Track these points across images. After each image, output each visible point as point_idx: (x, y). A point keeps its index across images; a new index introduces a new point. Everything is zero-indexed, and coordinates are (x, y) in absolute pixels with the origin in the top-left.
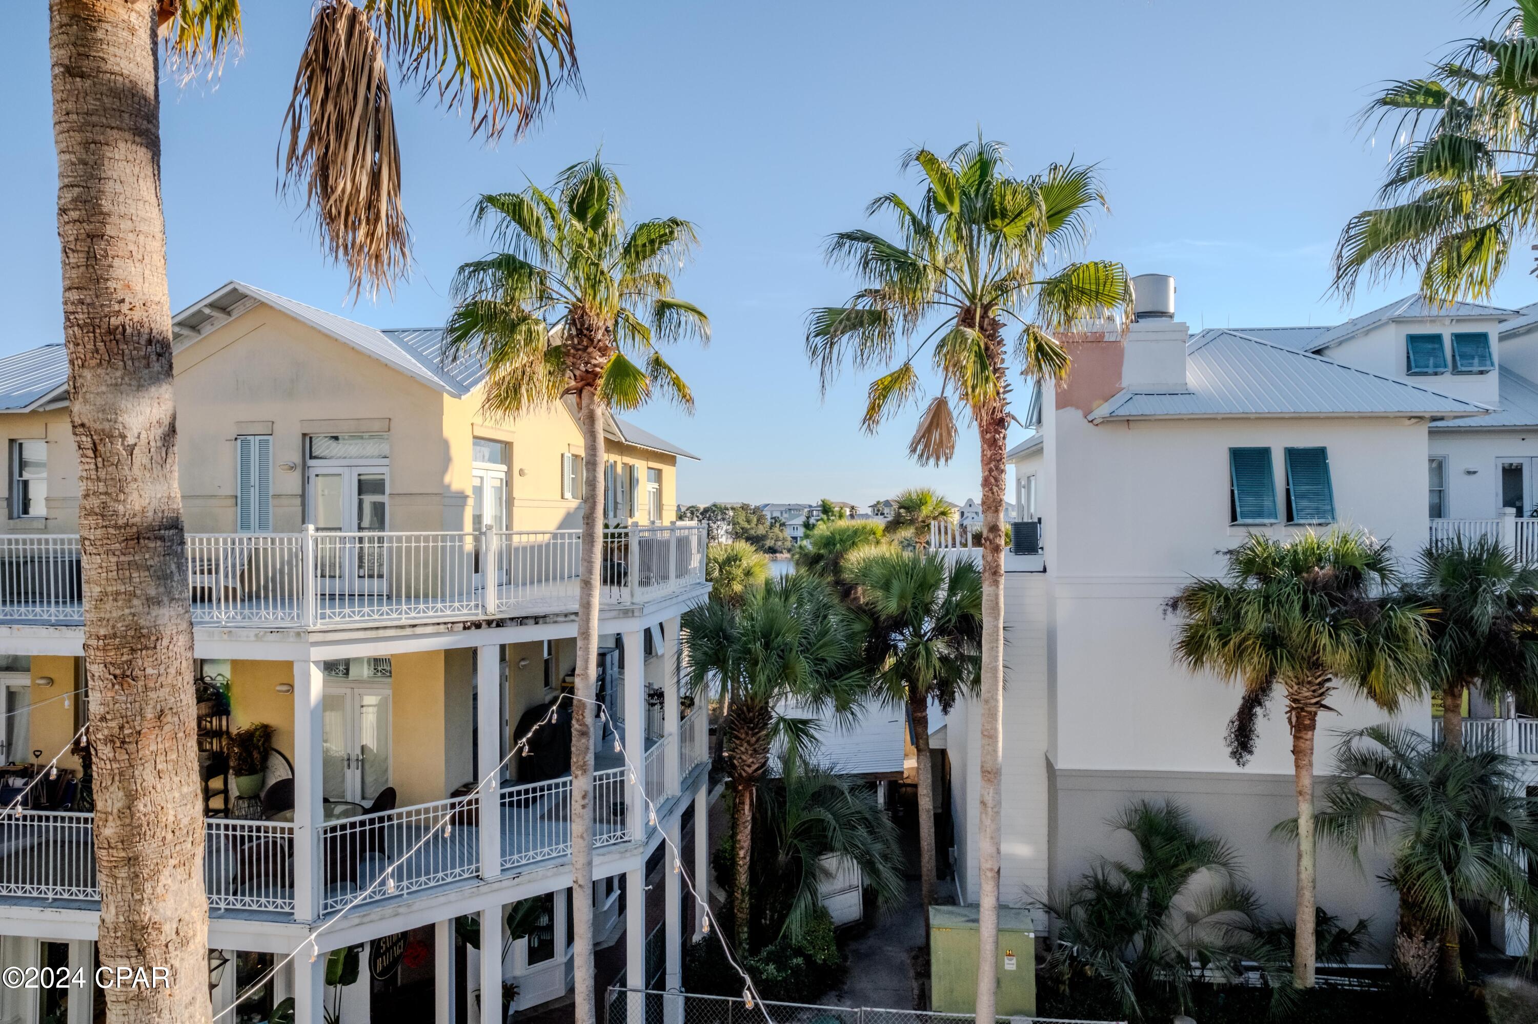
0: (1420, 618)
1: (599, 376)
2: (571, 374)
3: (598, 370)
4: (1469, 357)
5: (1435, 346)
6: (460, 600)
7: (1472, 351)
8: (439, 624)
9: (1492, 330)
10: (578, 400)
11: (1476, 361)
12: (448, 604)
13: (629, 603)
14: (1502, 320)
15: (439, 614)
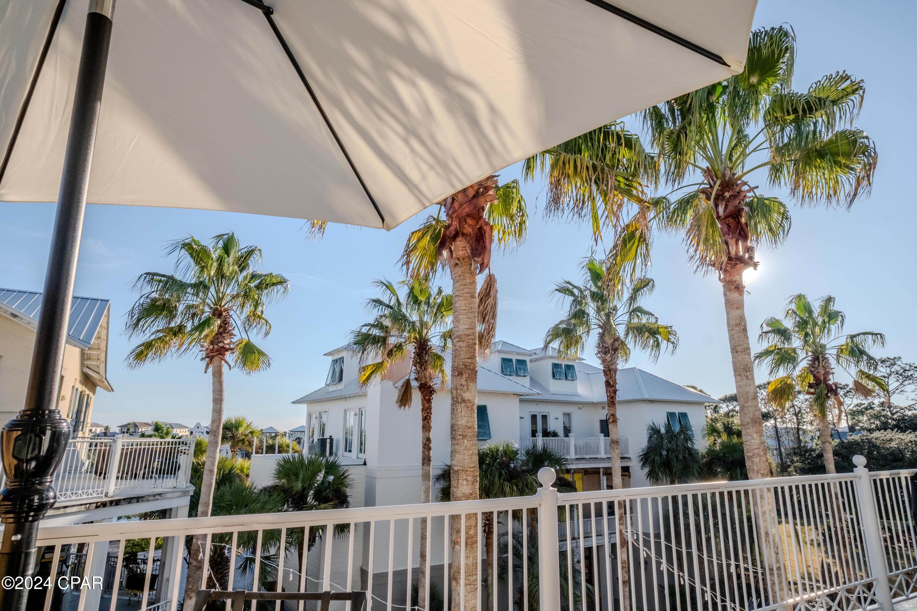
1: (227, 350)
2: (211, 347)
3: (227, 346)
4: (520, 369)
5: (510, 364)
6: (93, 488)
7: (521, 367)
8: (81, 505)
9: (527, 359)
10: (209, 362)
11: (522, 371)
12: (85, 491)
13: (185, 487)
14: (530, 356)
15: (79, 498)
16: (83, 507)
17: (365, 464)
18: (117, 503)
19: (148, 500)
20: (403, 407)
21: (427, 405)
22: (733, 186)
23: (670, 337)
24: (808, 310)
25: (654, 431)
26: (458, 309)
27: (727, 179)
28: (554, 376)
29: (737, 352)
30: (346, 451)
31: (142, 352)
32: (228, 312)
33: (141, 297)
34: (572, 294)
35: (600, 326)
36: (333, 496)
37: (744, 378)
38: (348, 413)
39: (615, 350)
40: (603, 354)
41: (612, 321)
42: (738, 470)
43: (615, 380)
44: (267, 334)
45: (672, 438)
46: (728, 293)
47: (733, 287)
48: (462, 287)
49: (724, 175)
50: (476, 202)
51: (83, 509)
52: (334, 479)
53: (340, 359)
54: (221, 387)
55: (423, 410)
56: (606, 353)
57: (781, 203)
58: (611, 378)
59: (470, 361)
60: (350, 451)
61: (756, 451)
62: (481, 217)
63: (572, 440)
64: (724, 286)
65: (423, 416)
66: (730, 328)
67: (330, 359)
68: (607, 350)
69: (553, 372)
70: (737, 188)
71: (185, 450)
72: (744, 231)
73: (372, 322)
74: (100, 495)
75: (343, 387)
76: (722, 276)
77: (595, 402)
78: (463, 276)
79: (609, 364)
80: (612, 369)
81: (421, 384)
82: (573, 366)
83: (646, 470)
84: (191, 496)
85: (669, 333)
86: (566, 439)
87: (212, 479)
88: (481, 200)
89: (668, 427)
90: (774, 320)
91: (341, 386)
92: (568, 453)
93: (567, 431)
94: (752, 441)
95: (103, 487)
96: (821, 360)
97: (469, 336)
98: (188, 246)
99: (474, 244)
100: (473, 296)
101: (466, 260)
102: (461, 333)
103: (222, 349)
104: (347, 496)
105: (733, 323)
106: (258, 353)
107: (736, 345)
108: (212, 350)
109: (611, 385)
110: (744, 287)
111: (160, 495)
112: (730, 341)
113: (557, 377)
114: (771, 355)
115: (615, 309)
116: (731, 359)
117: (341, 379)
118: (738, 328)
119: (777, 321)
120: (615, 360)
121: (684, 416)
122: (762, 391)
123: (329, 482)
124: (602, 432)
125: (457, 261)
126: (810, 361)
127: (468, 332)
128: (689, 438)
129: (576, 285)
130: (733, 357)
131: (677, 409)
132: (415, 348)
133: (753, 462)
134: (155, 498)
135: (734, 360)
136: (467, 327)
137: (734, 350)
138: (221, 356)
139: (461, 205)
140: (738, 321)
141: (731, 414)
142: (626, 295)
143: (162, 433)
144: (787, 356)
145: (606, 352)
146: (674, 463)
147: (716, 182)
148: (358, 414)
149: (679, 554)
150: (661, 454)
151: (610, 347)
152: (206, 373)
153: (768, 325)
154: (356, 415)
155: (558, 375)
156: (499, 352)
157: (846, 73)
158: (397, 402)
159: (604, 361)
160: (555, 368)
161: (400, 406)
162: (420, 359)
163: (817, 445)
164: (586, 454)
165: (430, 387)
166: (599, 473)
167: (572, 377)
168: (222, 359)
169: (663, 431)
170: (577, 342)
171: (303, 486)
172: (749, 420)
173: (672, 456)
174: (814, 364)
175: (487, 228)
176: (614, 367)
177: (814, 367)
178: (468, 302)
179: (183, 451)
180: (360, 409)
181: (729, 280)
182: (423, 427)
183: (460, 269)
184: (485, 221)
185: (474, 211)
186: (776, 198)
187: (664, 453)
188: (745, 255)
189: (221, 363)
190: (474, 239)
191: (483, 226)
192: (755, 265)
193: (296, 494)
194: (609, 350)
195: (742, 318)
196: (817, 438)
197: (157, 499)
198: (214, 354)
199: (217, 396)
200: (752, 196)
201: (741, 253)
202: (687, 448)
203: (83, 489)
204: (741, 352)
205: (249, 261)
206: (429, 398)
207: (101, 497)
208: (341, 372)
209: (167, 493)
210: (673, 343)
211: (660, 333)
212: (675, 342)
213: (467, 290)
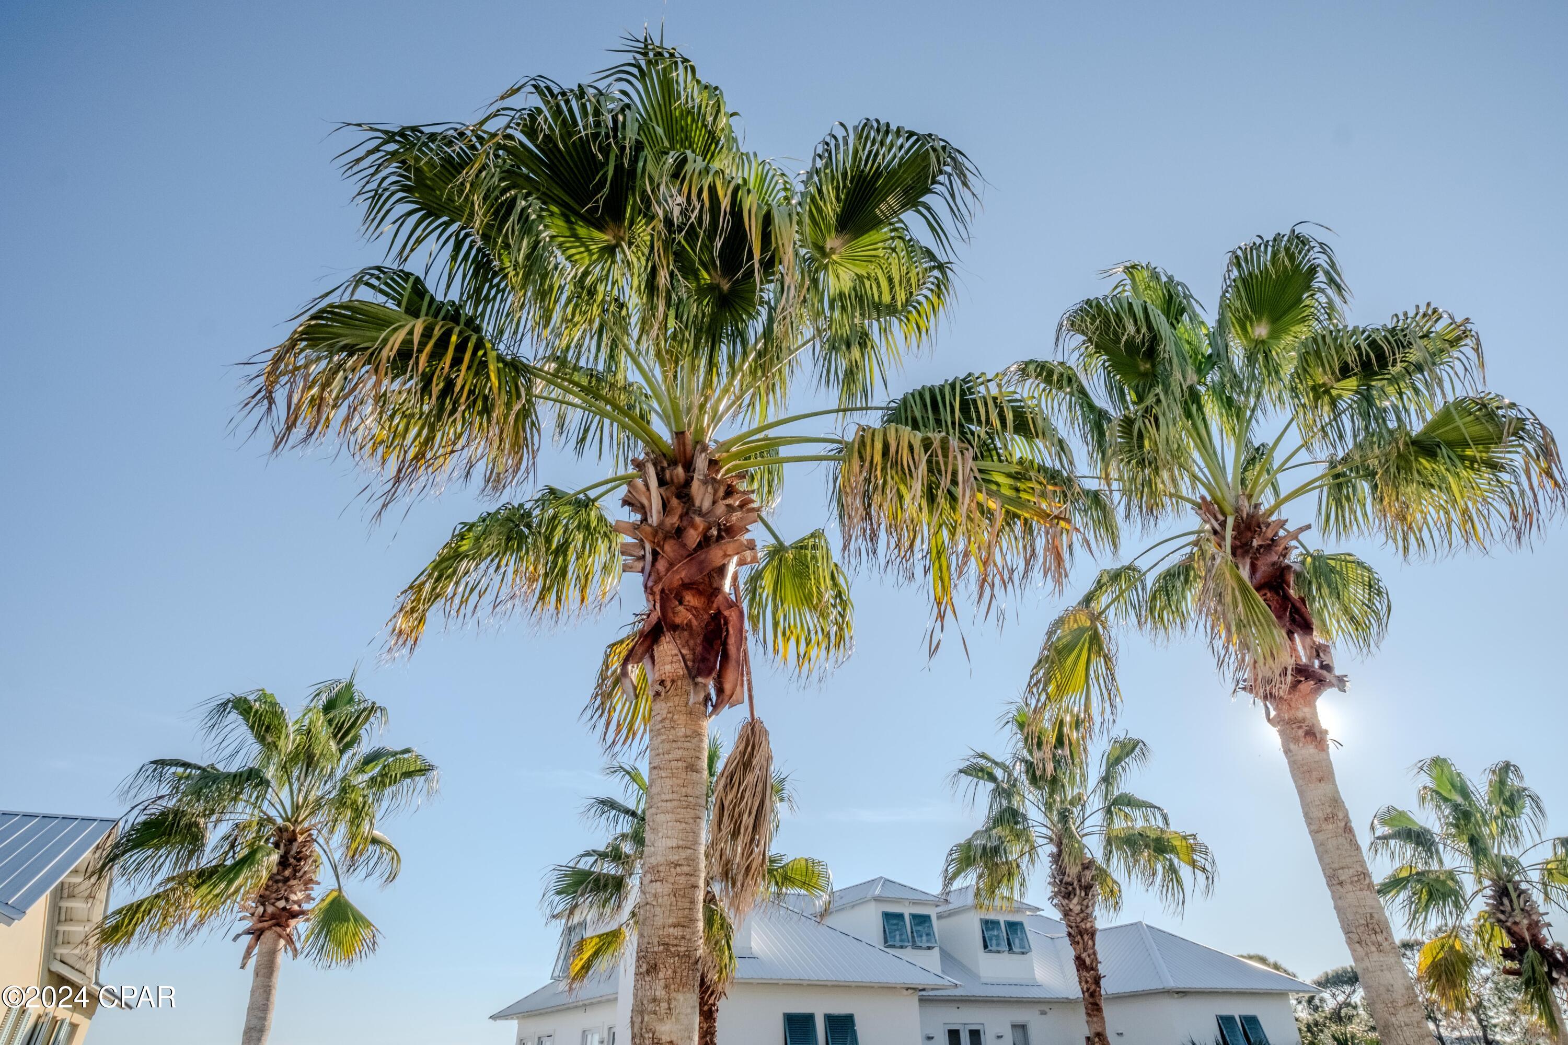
1: (294, 915)
2: (261, 909)
3: (296, 907)
4: (920, 934)
5: (901, 923)
7: (920, 929)
9: (932, 912)
10: (253, 941)
11: (924, 938)
14: (937, 906)
22: (1260, 527)
23: (1195, 857)
26: (655, 800)
27: (1245, 516)
28: (986, 947)
29: (1341, 884)
31: (116, 929)
32: (309, 835)
33: (133, 808)
34: (992, 778)
35: (1052, 841)
37: (1373, 949)
39: (1088, 888)
40: (1064, 897)
41: (1073, 828)
43: (1095, 954)
44: (392, 877)
46: (1292, 746)
47: (1301, 733)
48: (667, 746)
49: (1237, 510)
50: (703, 556)
54: (270, 997)
56: (1068, 896)
57: (1360, 564)
58: (1085, 951)
62: (718, 590)
64: (1282, 733)
66: (1313, 827)
68: (1070, 888)
69: (984, 938)
70: (1269, 531)
72: (1302, 615)
73: (602, 848)
76: (1273, 713)
77: (1071, 997)
78: (672, 720)
79: (1079, 920)
80: (1086, 930)
82: (1021, 924)
85: (1193, 851)
88: (715, 555)
90: (1394, 813)
96: (1513, 895)
97: (677, 865)
98: (242, 706)
99: (699, 649)
100: (692, 768)
101: (679, 683)
102: (660, 859)
103: (284, 913)
105: (1317, 813)
106: (355, 920)
107: (1336, 866)
108: (263, 916)
109: (1087, 967)
110: (1326, 732)
112: (1321, 859)
113: (993, 948)
114: (1405, 887)
115: (1078, 800)
116: (1332, 903)
118: (1331, 826)
119: (1402, 814)
120: (1089, 910)
121: (1252, 1022)
125: (659, 688)
126: (1490, 898)
127: (676, 857)
129: (999, 760)
130: (1336, 897)
131: (1237, 1009)
135: (1339, 902)
136: (675, 843)
137: (1334, 880)
138: (278, 929)
139: (671, 565)
140: (1329, 810)
141: (1344, 1013)
142: (1095, 772)
144: (1439, 886)
145: (1069, 894)
147: (1225, 521)
151: (1076, 883)
152: (242, 967)
153: (1384, 822)
154: (603, 1042)
155: (994, 942)
156: (877, 899)
157: (1433, 306)
159: (1067, 913)
160: (987, 928)
167: (1022, 946)
168: (280, 936)
170: (1010, 875)
174: (1502, 904)
175: (731, 615)
176: (1089, 925)
177: (1502, 912)
178: (680, 782)
180: (610, 1028)
181: (1289, 719)
183: (664, 705)
184: (727, 599)
185: (698, 578)
186: (1349, 555)
188: (1313, 663)
189: (277, 942)
190: (701, 637)
191: (722, 608)
192: (1341, 682)
194: (1074, 889)
195: (1336, 802)
198: (266, 924)
200: (1302, 554)
201: (1304, 660)
204: (1352, 882)
205: (362, 732)
210: (1204, 870)
211: (1173, 850)
212: (1208, 867)
213: (679, 753)
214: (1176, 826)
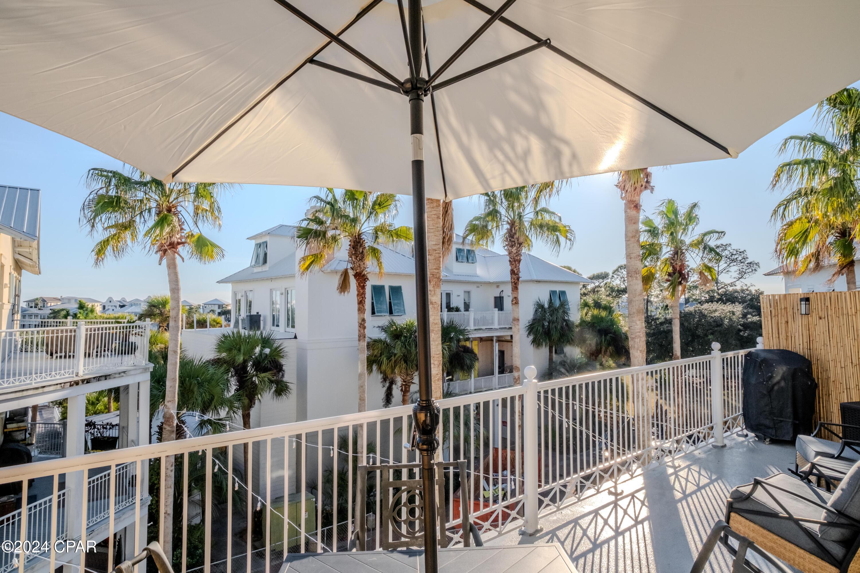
0: (446, 347)
1: (179, 244)
3: (179, 240)
6: (65, 369)
8: (57, 384)
10: (163, 254)
12: (58, 372)
13: (144, 364)
15: (53, 378)
16: (59, 386)
17: (295, 337)
18: (88, 381)
19: (115, 378)
20: (342, 293)
21: (362, 291)
23: (568, 235)
24: (676, 213)
25: (540, 306)
28: (457, 260)
29: (631, 258)
30: (273, 325)
32: (176, 208)
33: (91, 193)
35: (508, 223)
36: (272, 366)
37: (634, 279)
38: (274, 292)
39: (521, 243)
40: (510, 246)
42: (603, 336)
43: (519, 269)
45: (553, 312)
46: (628, 210)
47: (633, 206)
51: (59, 388)
52: (270, 352)
53: (263, 243)
54: (177, 278)
55: (358, 295)
56: (512, 246)
58: (515, 267)
59: (437, 271)
60: (278, 326)
61: (638, 334)
63: (471, 315)
64: (625, 204)
65: (358, 300)
67: (253, 243)
68: (513, 243)
69: (457, 256)
71: (142, 332)
73: (310, 217)
74: (71, 375)
75: (268, 269)
76: (624, 195)
77: (491, 281)
79: (515, 255)
80: (517, 259)
81: (357, 273)
82: (474, 251)
83: (531, 337)
84: (151, 372)
85: (567, 232)
86: (466, 313)
87: (176, 358)
89: (551, 302)
91: (266, 268)
92: (468, 324)
93: (467, 307)
94: (636, 326)
95: (73, 368)
96: (679, 254)
97: (435, 250)
103: (175, 243)
104: (282, 365)
105: (630, 235)
106: (211, 245)
107: (631, 252)
108: (165, 244)
109: (515, 273)
110: (642, 206)
111: (124, 372)
113: (460, 260)
117: (265, 261)
118: (633, 239)
120: (520, 252)
121: (563, 293)
122: (623, 270)
123: (266, 354)
124: (496, 307)
126: (671, 254)
128: (565, 312)
131: (558, 288)
132: (350, 241)
133: (635, 342)
134: (120, 375)
136: (434, 243)
138: (174, 249)
140: (634, 234)
141: (596, 290)
143: (86, 310)
144: (654, 250)
146: (553, 332)
148: (284, 294)
149: (560, 404)
150: (543, 325)
151: (516, 241)
152: (160, 264)
154: (282, 294)
155: (461, 258)
158: (338, 289)
159: (510, 253)
160: (459, 252)
161: (341, 292)
162: (355, 251)
163: (660, 313)
164: (483, 325)
165: (364, 275)
166: (492, 340)
167: (473, 260)
168: (175, 252)
169: (546, 306)
170: (488, 235)
171: (244, 359)
172: (635, 311)
173: (552, 326)
174: (674, 257)
176: (519, 258)
177: (673, 260)
178: (435, 222)
179: (140, 333)
180: (286, 289)
181: (629, 199)
182: (359, 310)
187: (546, 324)
189: (174, 255)
192: (652, 189)
193: (239, 365)
194: (515, 244)
195: (637, 231)
196: (660, 308)
197: (123, 376)
198: (167, 247)
199: (174, 286)
202: (565, 320)
203: (56, 370)
204: (634, 258)
206: (364, 285)
207: (73, 377)
208: (266, 255)
209: (130, 370)
210: (570, 240)
211: (559, 231)
212: (572, 239)
213: (435, 212)
214: (564, 222)
